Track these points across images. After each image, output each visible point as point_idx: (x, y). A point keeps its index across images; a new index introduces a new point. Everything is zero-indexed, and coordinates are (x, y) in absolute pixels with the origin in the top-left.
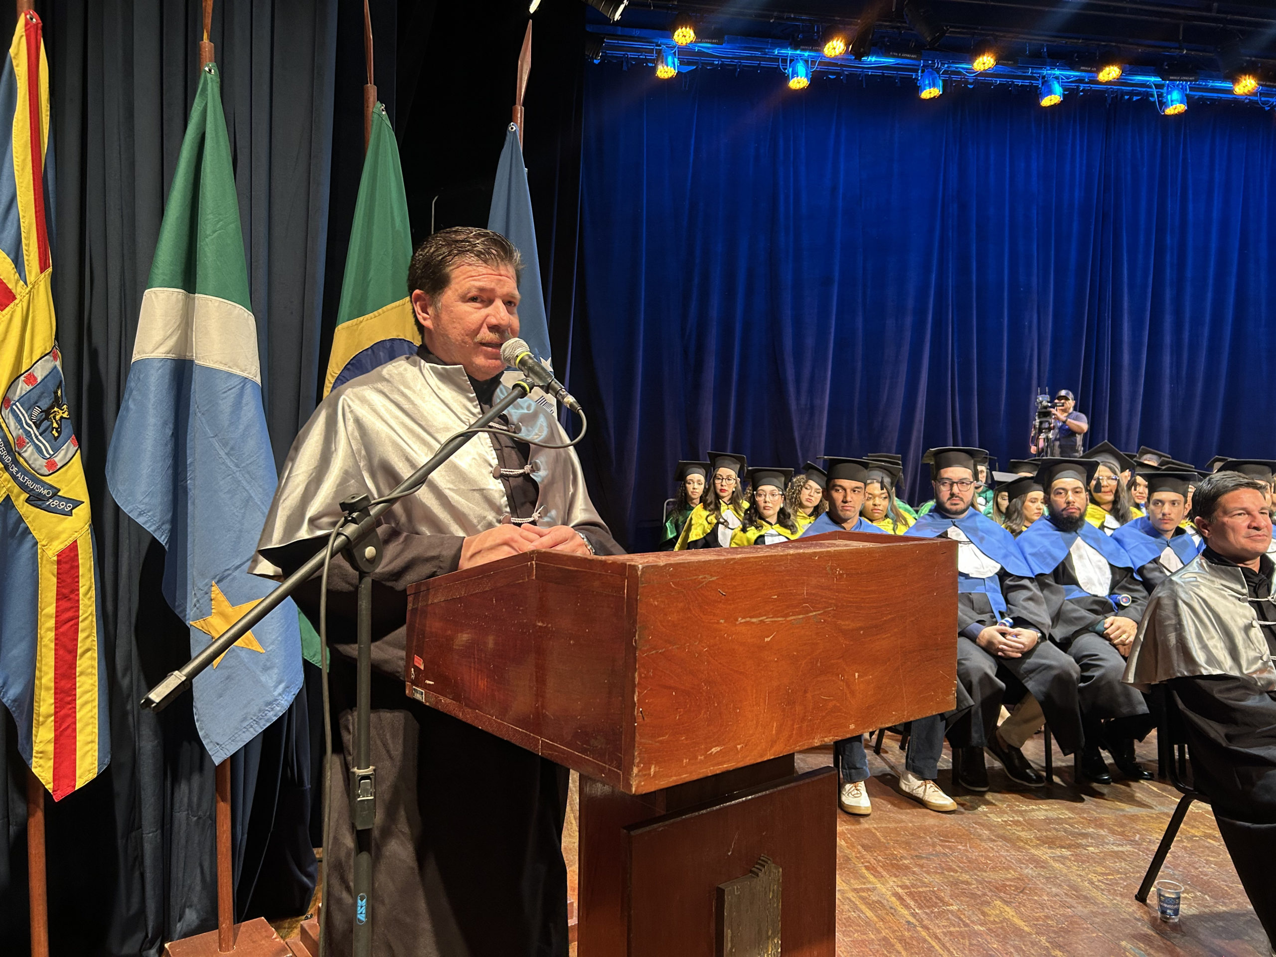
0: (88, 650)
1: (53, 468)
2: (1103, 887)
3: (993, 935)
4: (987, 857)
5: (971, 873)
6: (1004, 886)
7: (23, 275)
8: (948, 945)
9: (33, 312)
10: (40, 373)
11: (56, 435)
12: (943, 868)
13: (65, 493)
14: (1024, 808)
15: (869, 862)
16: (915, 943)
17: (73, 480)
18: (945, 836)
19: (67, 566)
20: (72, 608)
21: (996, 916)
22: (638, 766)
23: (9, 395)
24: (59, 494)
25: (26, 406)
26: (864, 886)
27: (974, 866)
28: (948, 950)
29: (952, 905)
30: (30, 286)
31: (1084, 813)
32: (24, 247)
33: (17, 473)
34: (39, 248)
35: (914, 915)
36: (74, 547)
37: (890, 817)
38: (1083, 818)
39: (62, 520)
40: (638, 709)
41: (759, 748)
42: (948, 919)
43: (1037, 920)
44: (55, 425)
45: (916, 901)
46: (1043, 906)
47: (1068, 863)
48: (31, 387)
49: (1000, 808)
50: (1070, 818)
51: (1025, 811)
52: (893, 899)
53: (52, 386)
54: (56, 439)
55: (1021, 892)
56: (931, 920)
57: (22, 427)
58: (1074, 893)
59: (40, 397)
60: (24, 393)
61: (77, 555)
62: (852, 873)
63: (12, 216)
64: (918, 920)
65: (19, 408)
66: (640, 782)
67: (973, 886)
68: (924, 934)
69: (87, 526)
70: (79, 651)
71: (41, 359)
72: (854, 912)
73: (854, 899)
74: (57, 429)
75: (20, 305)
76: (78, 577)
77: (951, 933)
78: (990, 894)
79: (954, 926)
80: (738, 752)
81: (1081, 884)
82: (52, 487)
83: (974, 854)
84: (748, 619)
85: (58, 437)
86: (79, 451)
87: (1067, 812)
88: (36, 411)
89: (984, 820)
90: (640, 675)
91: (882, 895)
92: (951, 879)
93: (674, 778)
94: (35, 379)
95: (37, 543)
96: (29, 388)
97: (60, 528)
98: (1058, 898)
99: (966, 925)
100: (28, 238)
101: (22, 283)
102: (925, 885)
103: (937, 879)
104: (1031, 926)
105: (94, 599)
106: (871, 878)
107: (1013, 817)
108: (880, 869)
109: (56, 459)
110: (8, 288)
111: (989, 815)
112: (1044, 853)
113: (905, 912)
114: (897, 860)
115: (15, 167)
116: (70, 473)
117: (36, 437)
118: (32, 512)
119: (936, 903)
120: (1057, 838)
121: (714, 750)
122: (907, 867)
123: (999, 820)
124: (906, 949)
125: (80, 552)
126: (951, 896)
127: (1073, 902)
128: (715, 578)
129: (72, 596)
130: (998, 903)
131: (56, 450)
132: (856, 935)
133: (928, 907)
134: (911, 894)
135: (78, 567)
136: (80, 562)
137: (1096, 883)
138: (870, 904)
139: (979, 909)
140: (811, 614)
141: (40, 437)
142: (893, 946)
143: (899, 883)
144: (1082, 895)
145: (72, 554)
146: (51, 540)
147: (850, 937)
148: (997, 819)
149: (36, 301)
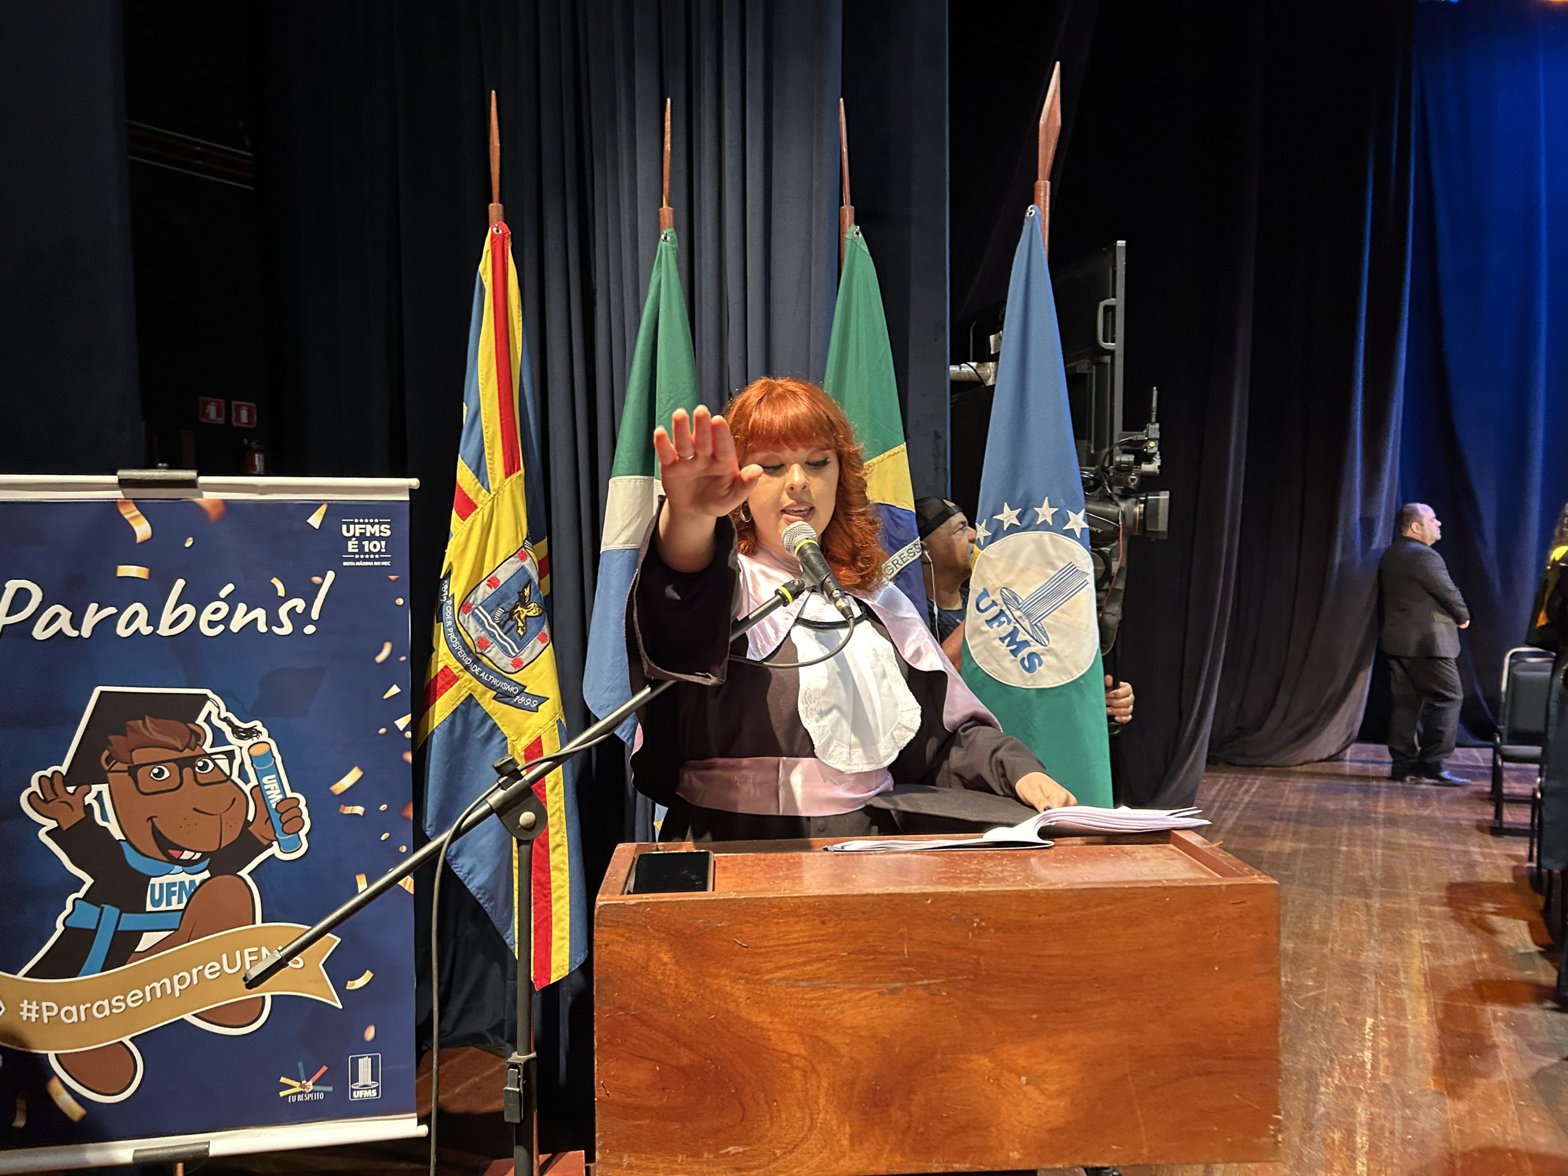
1: (519, 665)
9: (498, 517)
10: (503, 576)
17: (539, 676)
30: (493, 493)
33: (480, 672)
36: (540, 739)
39: (529, 717)
44: (520, 624)
48: (494, 590)
54: (521, 637)
57: (484, 629)
59: (503, 599)
60: (486, 596)
65: (482, 613)
69: (552, 722)
71: (505, 561)
74: (522, 628)
75: (481, 513)
82: (518, 684)
85: (524, 634)
86: (549, 645)
88: (499, 613)
94: (499, 581)
95: (506, 738)
96: (492, 591)
100: (491, 447)
101: (484, 491)
109: (522, 657)
110: (469, 498)
116: (536, 671)
117: (501, 637)
118: (500, 709)
125: (544, 748)
131: (521, 647)
141: (505, 637)
145: (536, 751)
146: (520, 736)
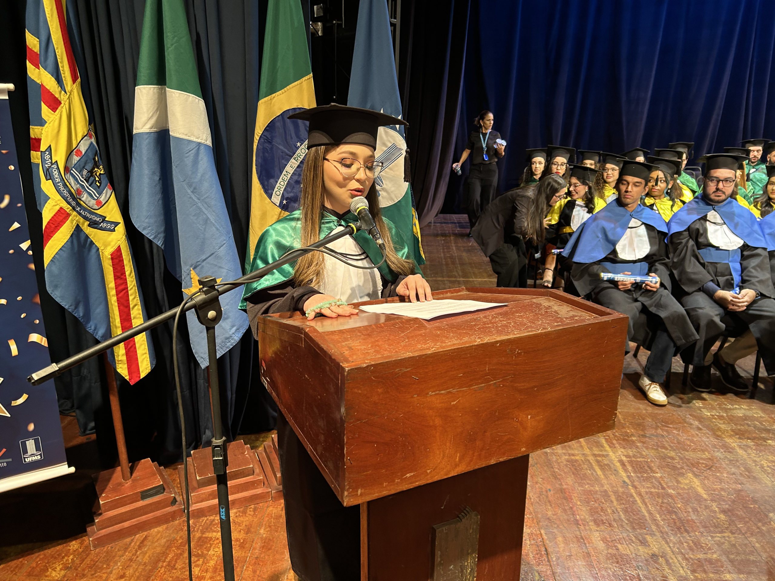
0: (135, 305)
1: (101, 205)
2: (770, 471)
3: (679, 497)
4: (692, 441)
5: (677, 451)
6: (698, 463)
7: (63, 87)
8: (647, 501)
9: (73, 110)
10: (83, 149)
11: (99, 185)
12: (658, 446)
13: (110, 218)
14: (730, 406)
15: (609, 436)
16: (625, 497)
17: (112, 210)
18: (666, 423)
19: (117, 261)
20: (123, 283)
21: (686, 484)
22: (347, 491)
23: (68, 165)
24: (106, 219)
25: (79, 169)
26: (601, 453)
27: (681, 447)
28: (646, 505)
29: (657, 473)
30: (68, 94)
31: (772, 414)
32: (61, 69)
33: (80, 210)
34: (70, 67)
35: (629, 477)
36: (119, 249)
37: (631, 405)
38: (772, 418)
39: (110, 235)
40: (347, 458)
41: (445, 470)
42: (652, 483)
43: (714, 491)
44: (97, 179)
45: (633, 467)
46: (721, 481)
47: (750, 451)
48: (79, 158)
49: (712, 405)
50: (761, 417)
51: (730, 409)
52: (618, 464)
53: (91, 155)
54: (99, 187)
55: (709, 469)
56: (640, 482)
57: (79, 183)
58: (747, 473)
59: (86, 163)
60: (76, 162)
61: (121, 254)
62: (595, 442)
63: (50, 49)
64: (631, 481)
65: (74, 172)
66: (350, 499)
67: (676, 461)
68: (633, 491)
69: (124, 237)
70: (131, 306)
71: (82, 139)
72: (590, 470)
73: (591, 461)
74: (98, 181)
75: (64, 107)
76: (124, 266)
77: (651, 493)
78: (686, 468)
79: (655, 488)
80: (428, 474)
81: (754, 467)
82: (101, 216)
83: (683, 437)
84: (437, 392)
85: (100, 186)
86: (113, 193)
87: (760, 412)
88: (85, 172)
89: (698, 413)
90: (348, 438)
91: (611, 461)
92: (662, 455)
93: (377, 494)
94: (81, 152)
95: (98, 249)
96: (78, 158)
97: (110, 239)
98: (734, 476)
99: (663, 488)
100: (62, 62)
101: (63, 92)
102: (642, 456)
103: (652, 453)
104: (708, 495)
105: (134, 277)
106: (607, 448)
107: (720, 413)
108: (615, 442)
109: (101, 199)
110: (55, 97)
111: (702, 410)
112: (733, 442)
113: (623, 474)
114: (628, 437)
115: (47, 15)
116: (110, 207)
117: (88, 188)
118: (93, 232)
119: (647, 470)
120: (746, 431)
121: (408, 475)
122: (633, 442)
123: (709, 414)
124: (617, 500)
125: (122, 252)
126: (659, 466)
127: (744, 480)
128: (408, 370)
129: (122, 277)
130: (690, 475)
131: (100, 194)
132: (587, 486)
133: (640, 473)
134: (631, 462)
135: (123, 260)
136: (124, 257)
137: (765, 468)
138: (601, 466)
139: (675, 478)
140: (492, 382)
141: (90, 187)
142: (609, 497)
143: (625, 453)
144: (752, 476)
145: (119, 254)
146: (106, 246)
147: (583, 487)
148: (707, 414)
149: (73, 103)
